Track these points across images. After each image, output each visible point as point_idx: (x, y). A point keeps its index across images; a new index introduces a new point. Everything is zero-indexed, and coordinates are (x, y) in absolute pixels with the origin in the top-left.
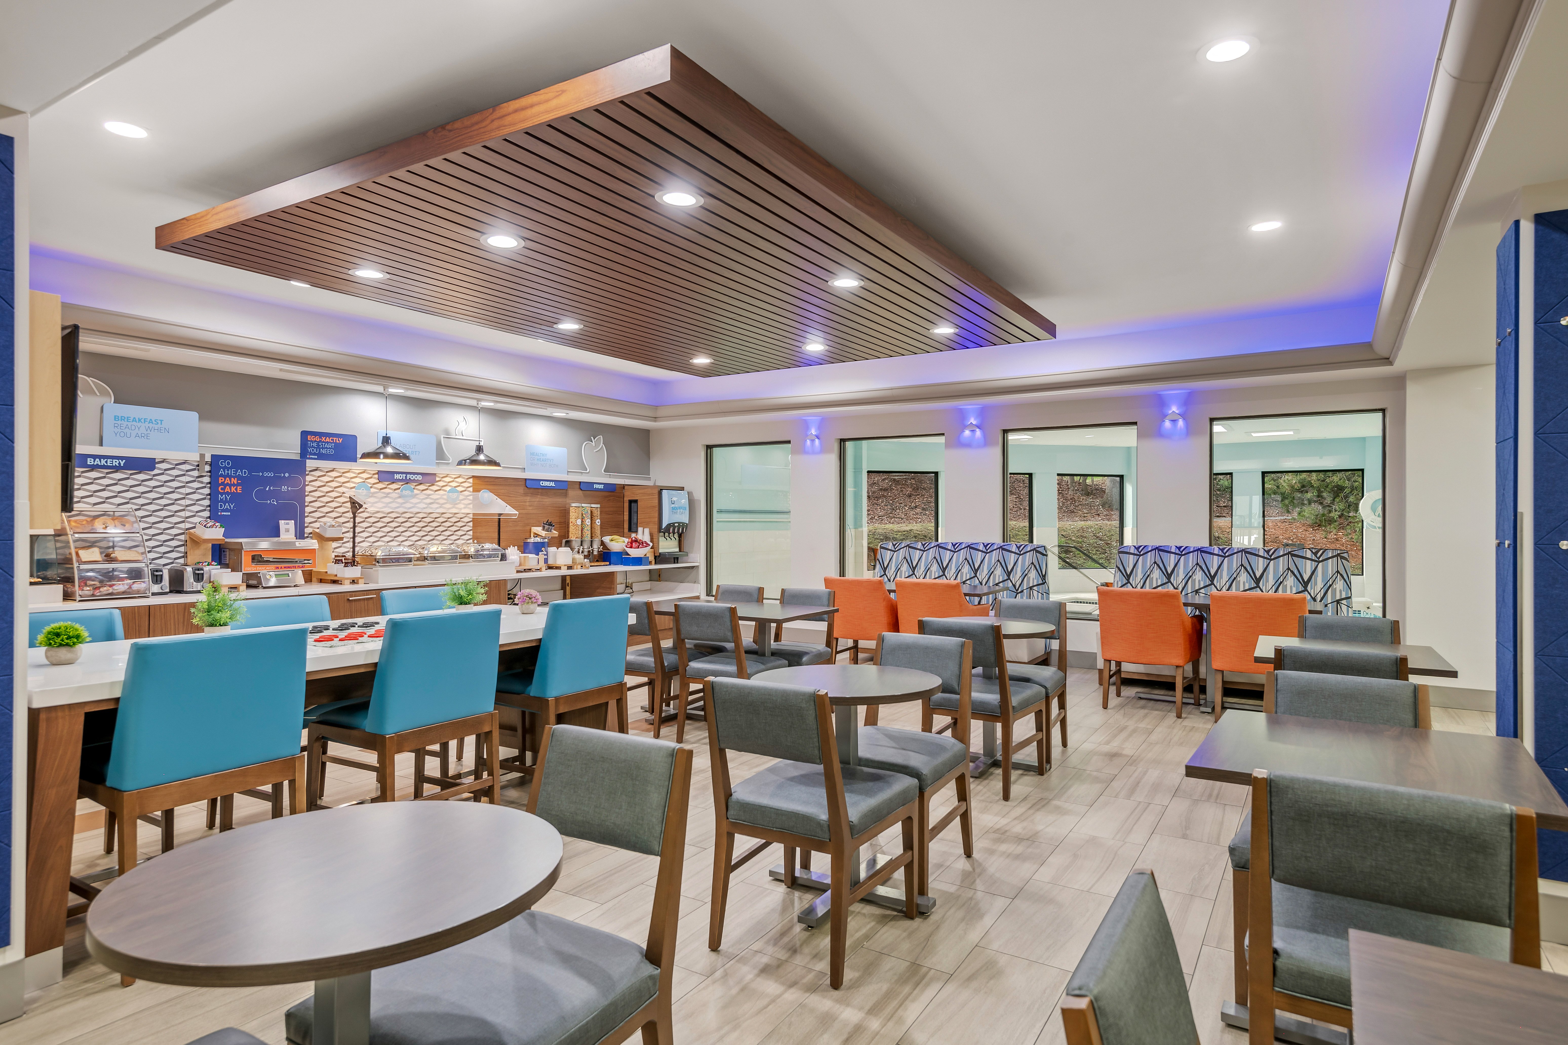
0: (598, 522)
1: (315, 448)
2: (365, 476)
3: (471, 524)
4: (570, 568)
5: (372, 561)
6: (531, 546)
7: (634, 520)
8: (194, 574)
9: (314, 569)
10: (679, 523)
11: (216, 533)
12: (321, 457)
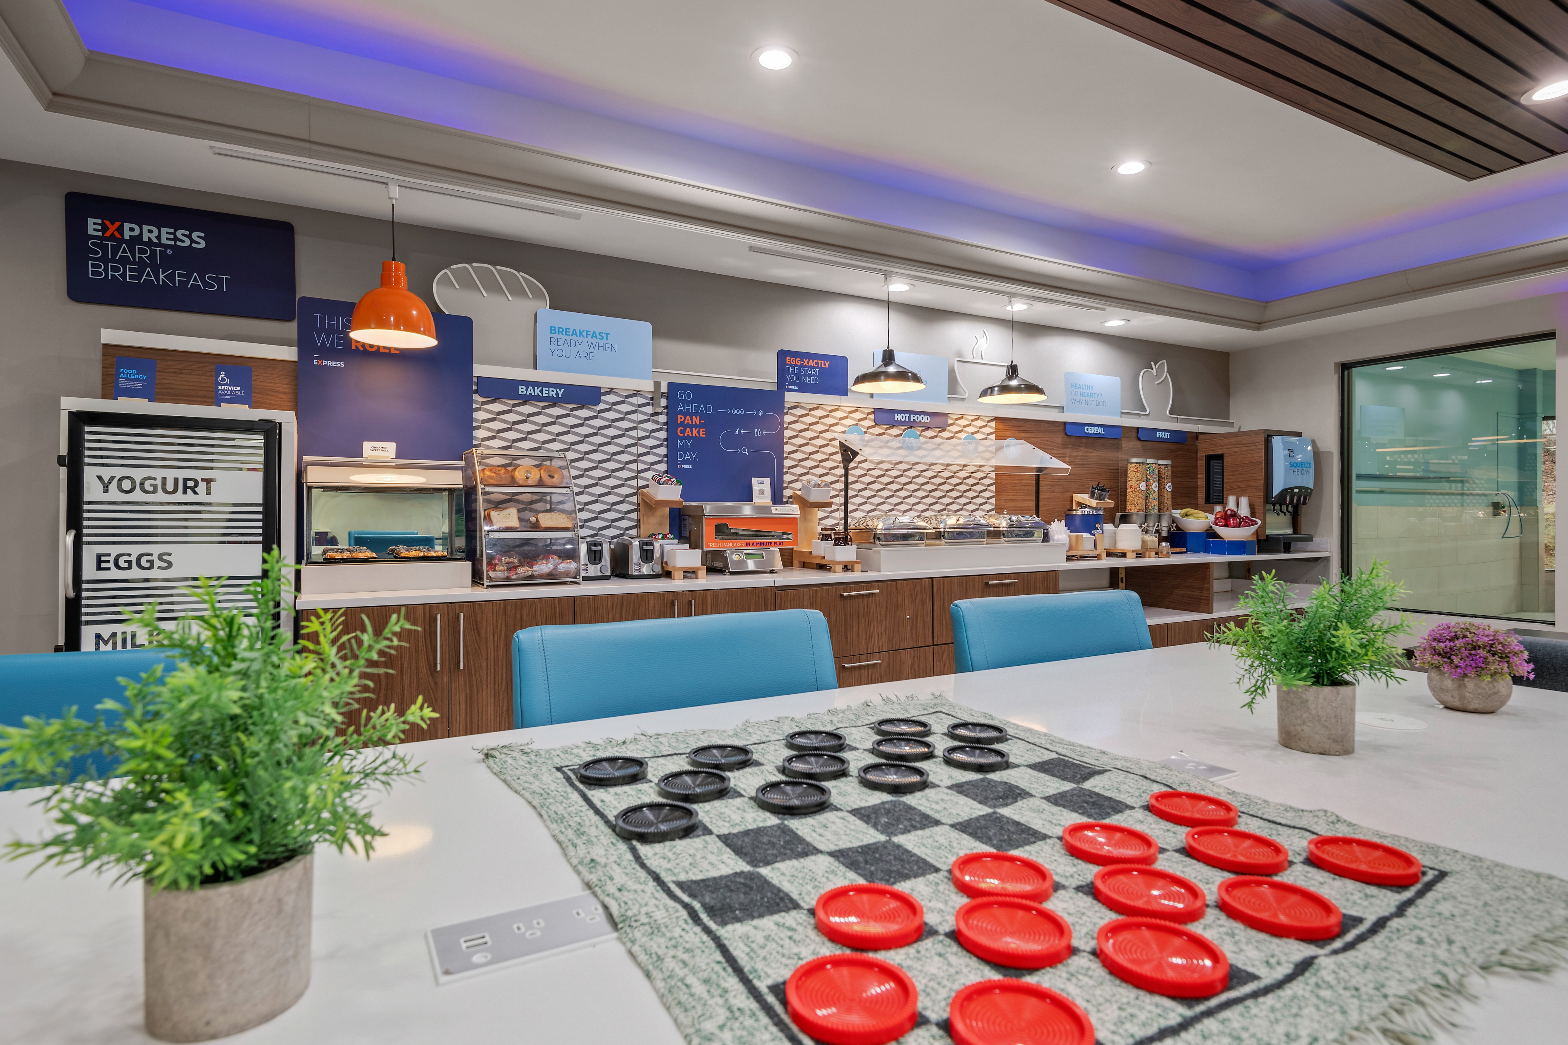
0: (1169, 486)
1: (795, 374)
2: (858, 415)
3: (993, 488)
4: (1139, 555)
5: (871, 537)
6: (1078, 521)
7: (1216, 484)
8: (642, 549)
9: (796, 548)
10: (1300, 488)
11: (672, 493)
12: (803, 388)
